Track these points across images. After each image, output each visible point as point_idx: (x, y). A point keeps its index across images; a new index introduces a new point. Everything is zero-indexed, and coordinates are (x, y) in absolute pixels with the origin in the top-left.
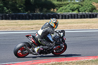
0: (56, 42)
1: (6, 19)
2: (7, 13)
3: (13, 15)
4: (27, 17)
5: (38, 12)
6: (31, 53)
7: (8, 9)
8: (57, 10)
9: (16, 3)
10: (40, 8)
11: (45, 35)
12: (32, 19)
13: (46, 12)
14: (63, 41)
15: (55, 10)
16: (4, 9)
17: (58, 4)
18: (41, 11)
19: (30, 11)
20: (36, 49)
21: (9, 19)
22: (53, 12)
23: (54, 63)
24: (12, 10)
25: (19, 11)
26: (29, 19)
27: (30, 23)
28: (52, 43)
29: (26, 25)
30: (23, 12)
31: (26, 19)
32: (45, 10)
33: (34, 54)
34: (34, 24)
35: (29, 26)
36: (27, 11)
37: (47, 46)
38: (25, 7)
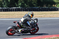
0: (32, 26)
1: (26, 11)
2: (26, 7)
3: (30, 9)
4: (39, 10)
5: (45, 7)
6: (17, 33)
7: (27, 5)
8: (57, 5)
9: (32, 1)
10: (46, 4)
11: (25, 22)
12: (42, 11)
13: (50, 6)
14: (37, 25)
15: (55, 6)
16: (25, 5)
17: (57, 2)
18: (47, 6)
19: (41, 6)
20: (20, 30)
21: (28, 11)
22: (54, 7)
23: (55, 37)
24: (30, 5)
25: (34, 6)
26: (39, 11)
27: (40, 13)
28: (30, 26)
29: (38, 14)
30: (36, 7)
31: (38, 11)
32: (49, 5)
33: (18, 33)
34: (42, 14)
35: (40, 15)
36: (38, 6)
37: (27, 28)
38: (37, 4)
